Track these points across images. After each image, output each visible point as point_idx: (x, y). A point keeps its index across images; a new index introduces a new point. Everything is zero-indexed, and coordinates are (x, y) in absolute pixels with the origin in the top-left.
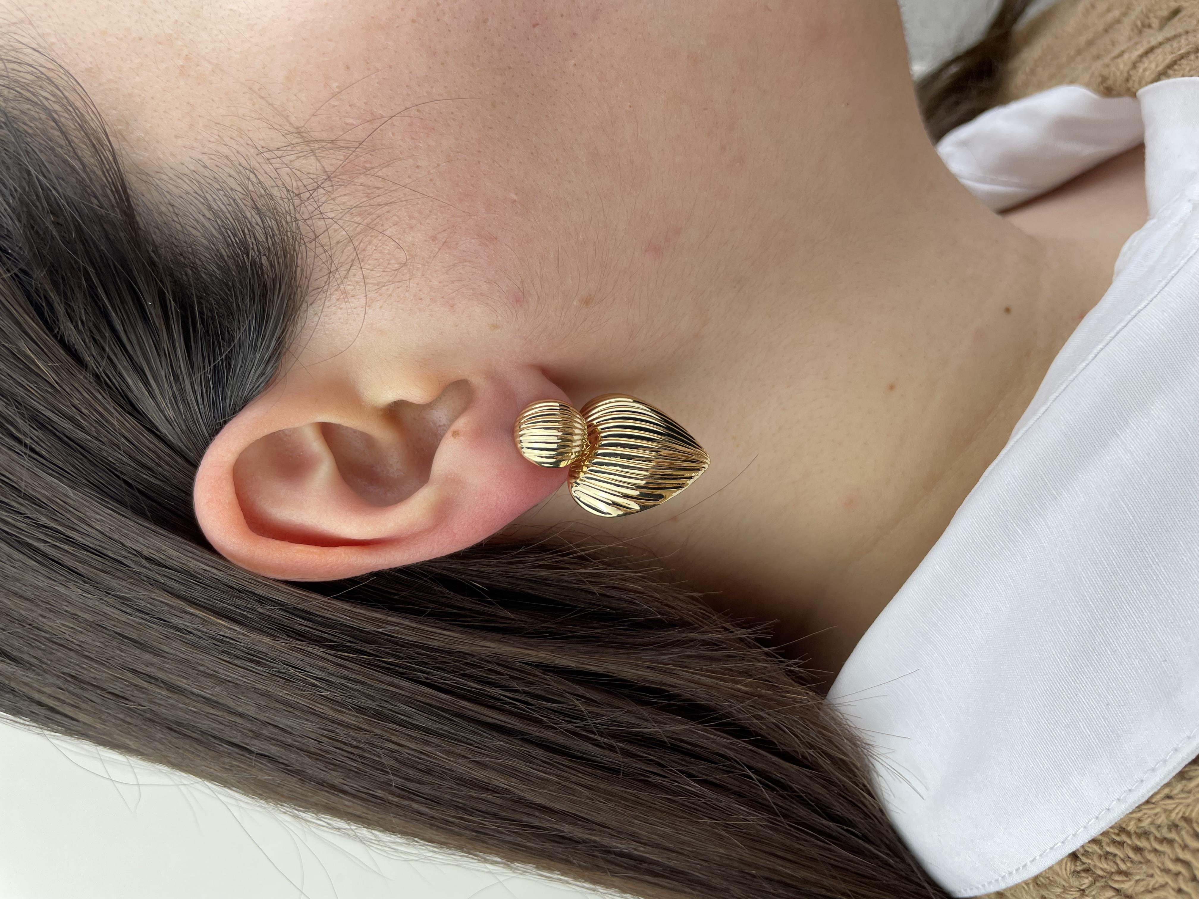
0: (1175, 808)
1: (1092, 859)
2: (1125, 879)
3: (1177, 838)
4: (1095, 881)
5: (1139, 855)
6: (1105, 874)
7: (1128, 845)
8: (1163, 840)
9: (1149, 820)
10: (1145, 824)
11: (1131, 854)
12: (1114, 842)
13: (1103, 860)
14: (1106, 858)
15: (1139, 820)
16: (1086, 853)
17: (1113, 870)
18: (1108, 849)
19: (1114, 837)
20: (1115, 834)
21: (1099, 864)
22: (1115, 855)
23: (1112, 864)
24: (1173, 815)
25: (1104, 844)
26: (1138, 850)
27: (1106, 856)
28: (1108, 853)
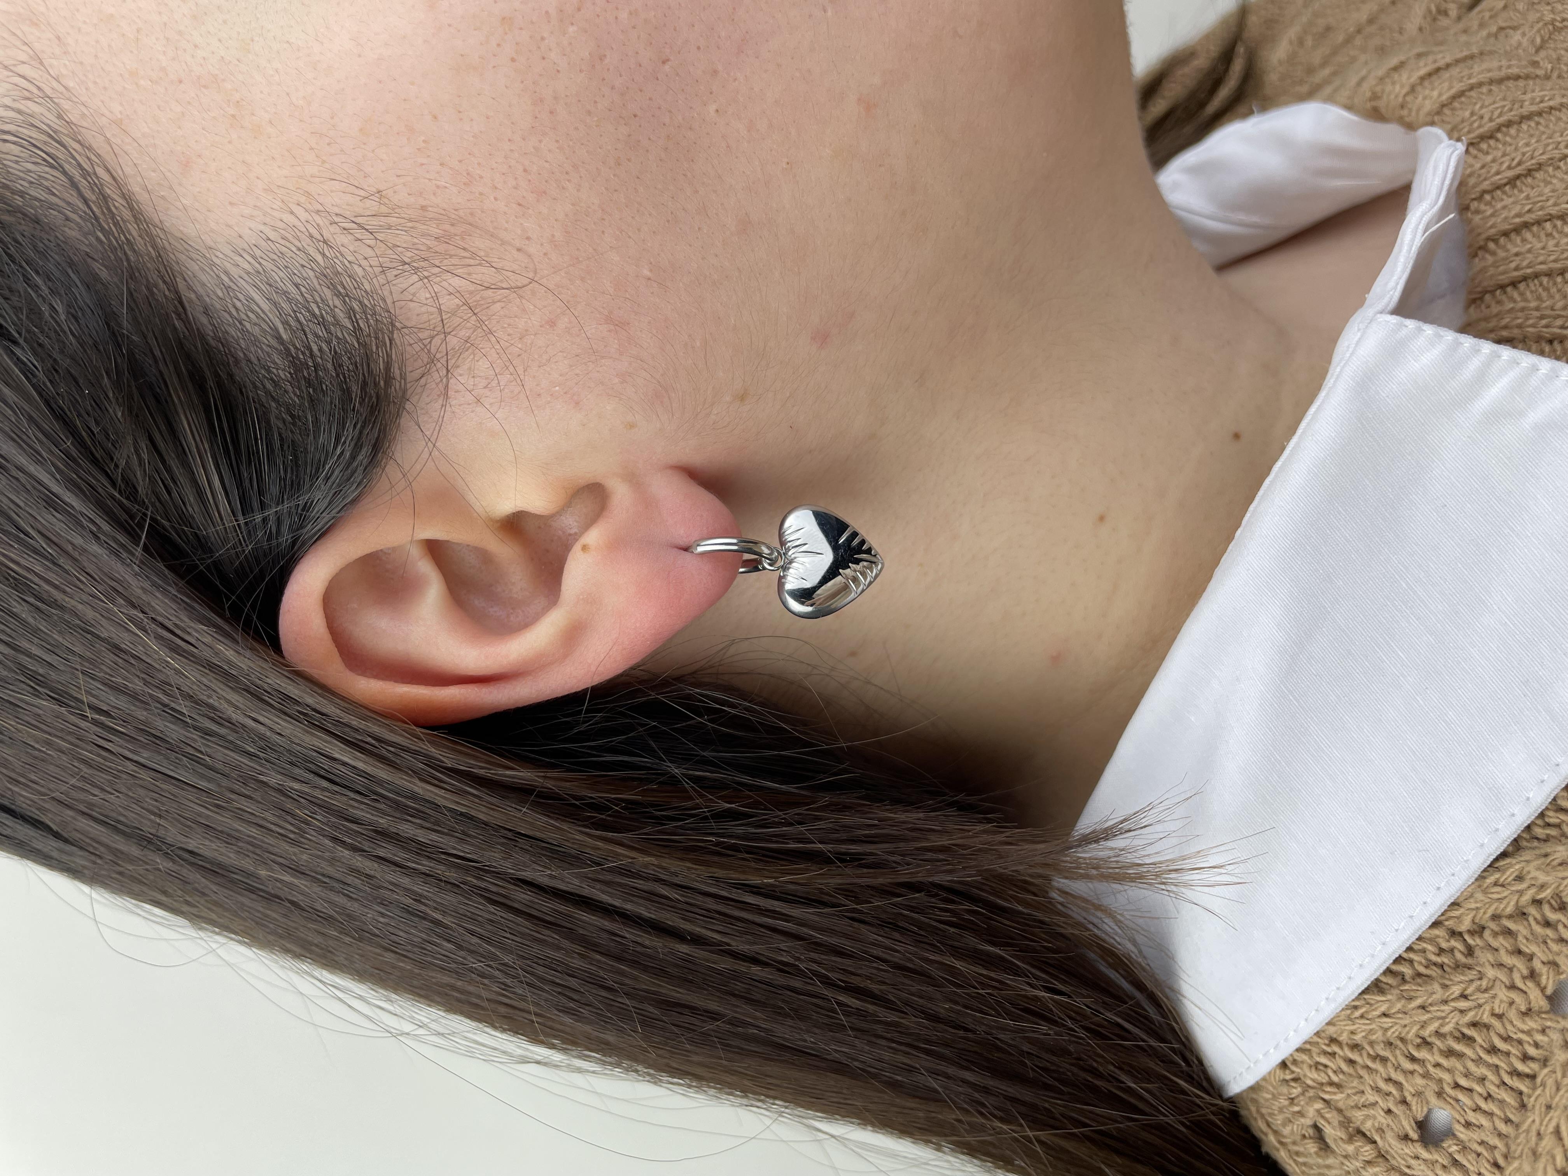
0: (1392, 1027)
1: (1302, 1069)
2: (1336, 1090)
3: (1391, 1058)
5: (1351, 1068)
6: (1315, 1085)
7: (1339, 1055)
8: (1376, 1057)
9: (1363, 1034)
10: (1358, 1038)
12: (1325, 1053)
13: (1313, 1069)
14: (1316, 1068)
15: (1352, 1033)
16: (1295, 1062)
17: (1324, 1081)
18: (1318, 1059)
21: (1309, 1074)
22: (1326, 1066)
23: (1323, 1075)
24: (1389, 1033)
26: (1351, 1062)
27: (1317, 1066)
28: (1318, 1063)
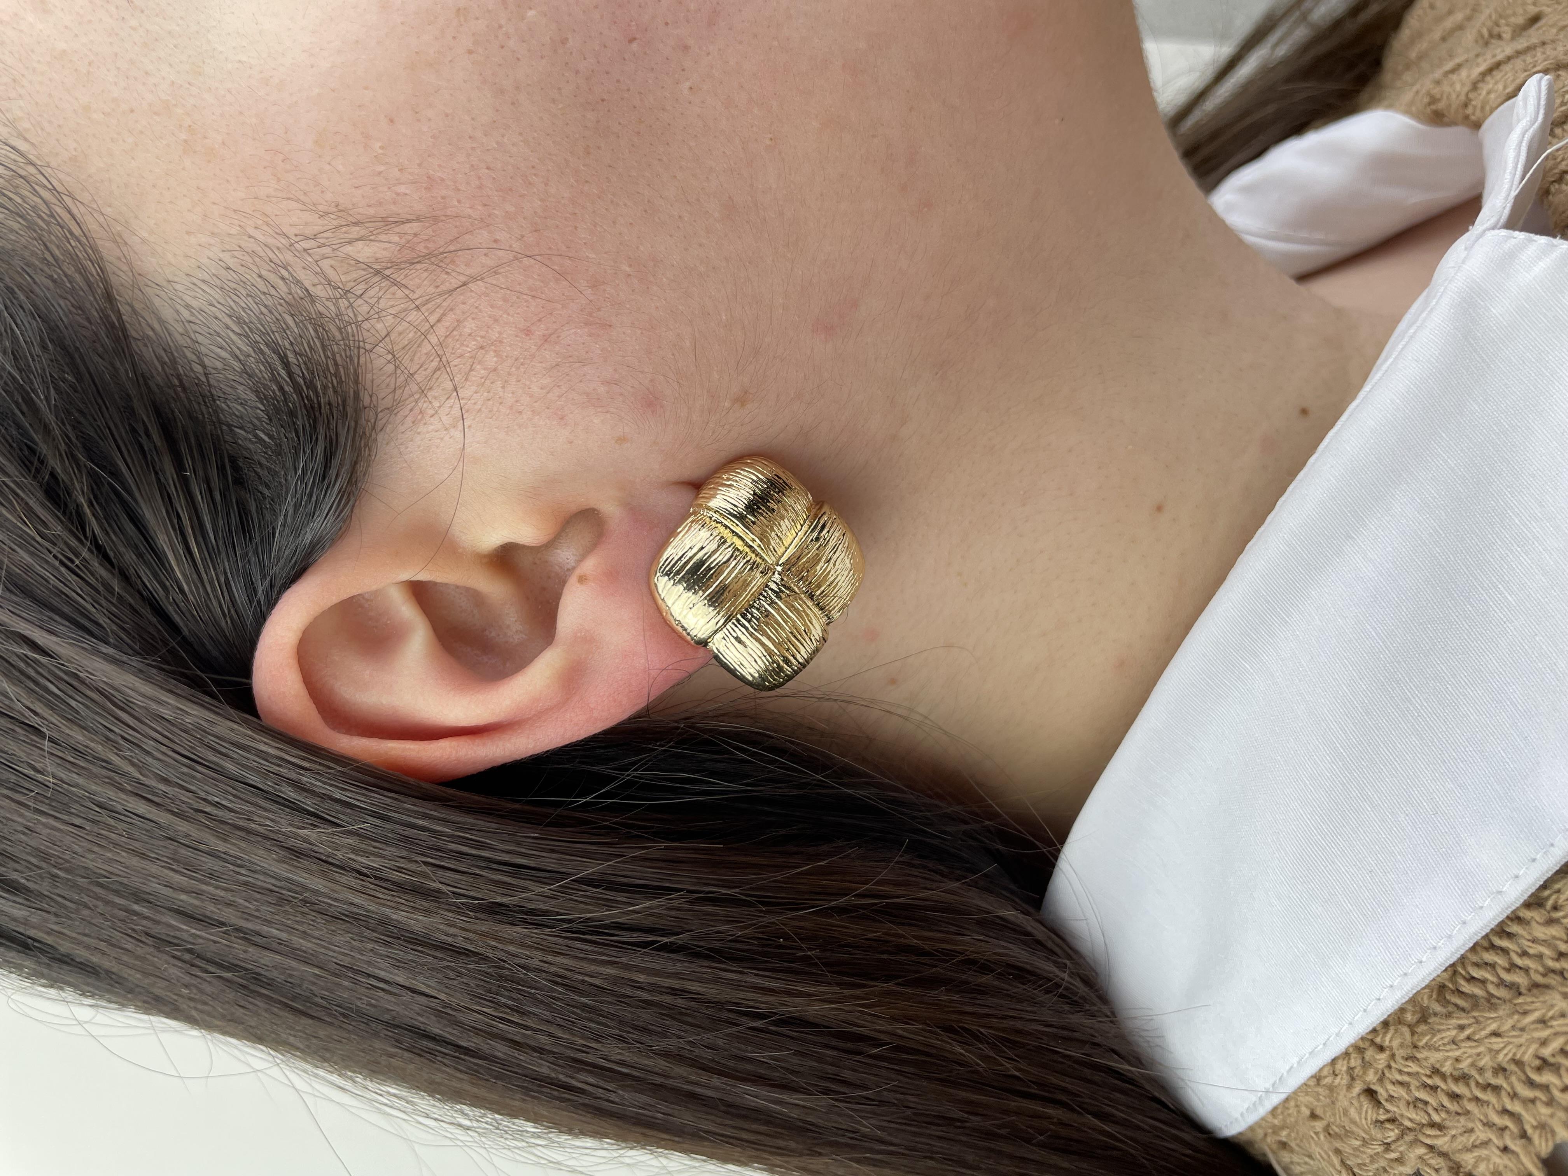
1: (1398, 1107)
2: (1439, 1133)
3: (1505, 1085)
4: (1401, 1136)
5: (1455, 1104)
6: (1414, 1126)
7: (1442, 1090)
8: (1487, 1087)
11: (1446, 1102)
12: (1425, 1085)
13: (1412, 1108)
14: (1415, 1106)
17: (1424, 1121)
18: (1417, 1094)
19: (1425, 1079)
20: (1426, 1075)
21: (1407, 1114)
22: (1426, 1103)
23: (1422, 1113)
25: (1413, 1088)
26: (1454, 1097)
27: (1416, 1103)
28: (1417, 1099)
